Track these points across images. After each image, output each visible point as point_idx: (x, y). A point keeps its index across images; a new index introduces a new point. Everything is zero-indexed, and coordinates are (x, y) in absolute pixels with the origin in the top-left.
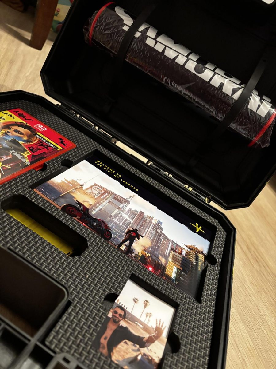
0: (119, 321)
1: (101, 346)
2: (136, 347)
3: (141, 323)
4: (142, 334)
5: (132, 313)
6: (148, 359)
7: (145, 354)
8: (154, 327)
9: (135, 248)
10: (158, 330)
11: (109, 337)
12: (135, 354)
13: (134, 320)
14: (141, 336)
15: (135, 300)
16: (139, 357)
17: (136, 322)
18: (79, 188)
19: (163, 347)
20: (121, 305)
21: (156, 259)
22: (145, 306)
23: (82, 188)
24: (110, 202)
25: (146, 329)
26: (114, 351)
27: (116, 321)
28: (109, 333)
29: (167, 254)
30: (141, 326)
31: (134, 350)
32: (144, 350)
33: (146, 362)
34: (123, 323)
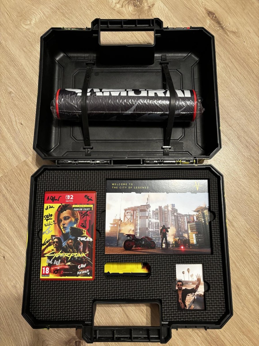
0: (182, 288)
1: (180, 303)
2: (193, 294)
3: (190, 282)
4: (192, 287)
5: (185, 280)
6: (199, 296)
7: (197, 295)
8: (196, 280)
9: (169, 241)
10: (199, 280)
11: (181, 298)
12: (194, 297)
13: (187, 283)
14: (193, 288)
15: (183, 273)
16: (196, 298)
17: (188, 283)
18: (120, 223)
19: (203, 286)
20: (179, 280)
21: (182, 238)
22: (189, 272)
23: (121, 221)
24: (140, 217)
25: (193, 283)
26: (186, 302)
27: (180, 289)
28: (180, 296)
29: (187, 229)
30: (191, 283)
31: (192, 296)
32: (197, 293)
33: (199, 297)
34: (184, 288)
